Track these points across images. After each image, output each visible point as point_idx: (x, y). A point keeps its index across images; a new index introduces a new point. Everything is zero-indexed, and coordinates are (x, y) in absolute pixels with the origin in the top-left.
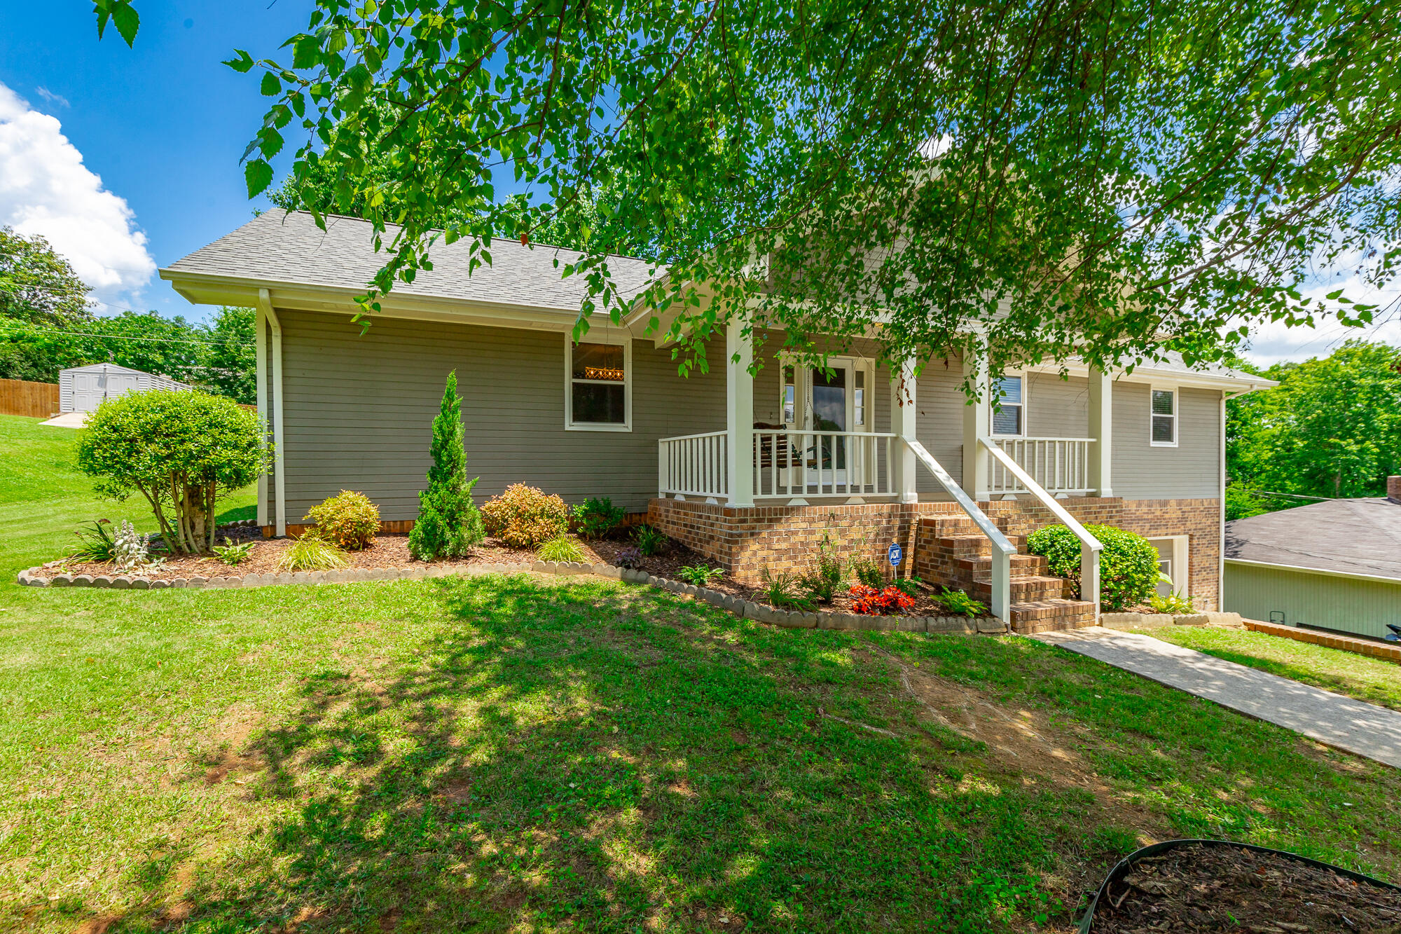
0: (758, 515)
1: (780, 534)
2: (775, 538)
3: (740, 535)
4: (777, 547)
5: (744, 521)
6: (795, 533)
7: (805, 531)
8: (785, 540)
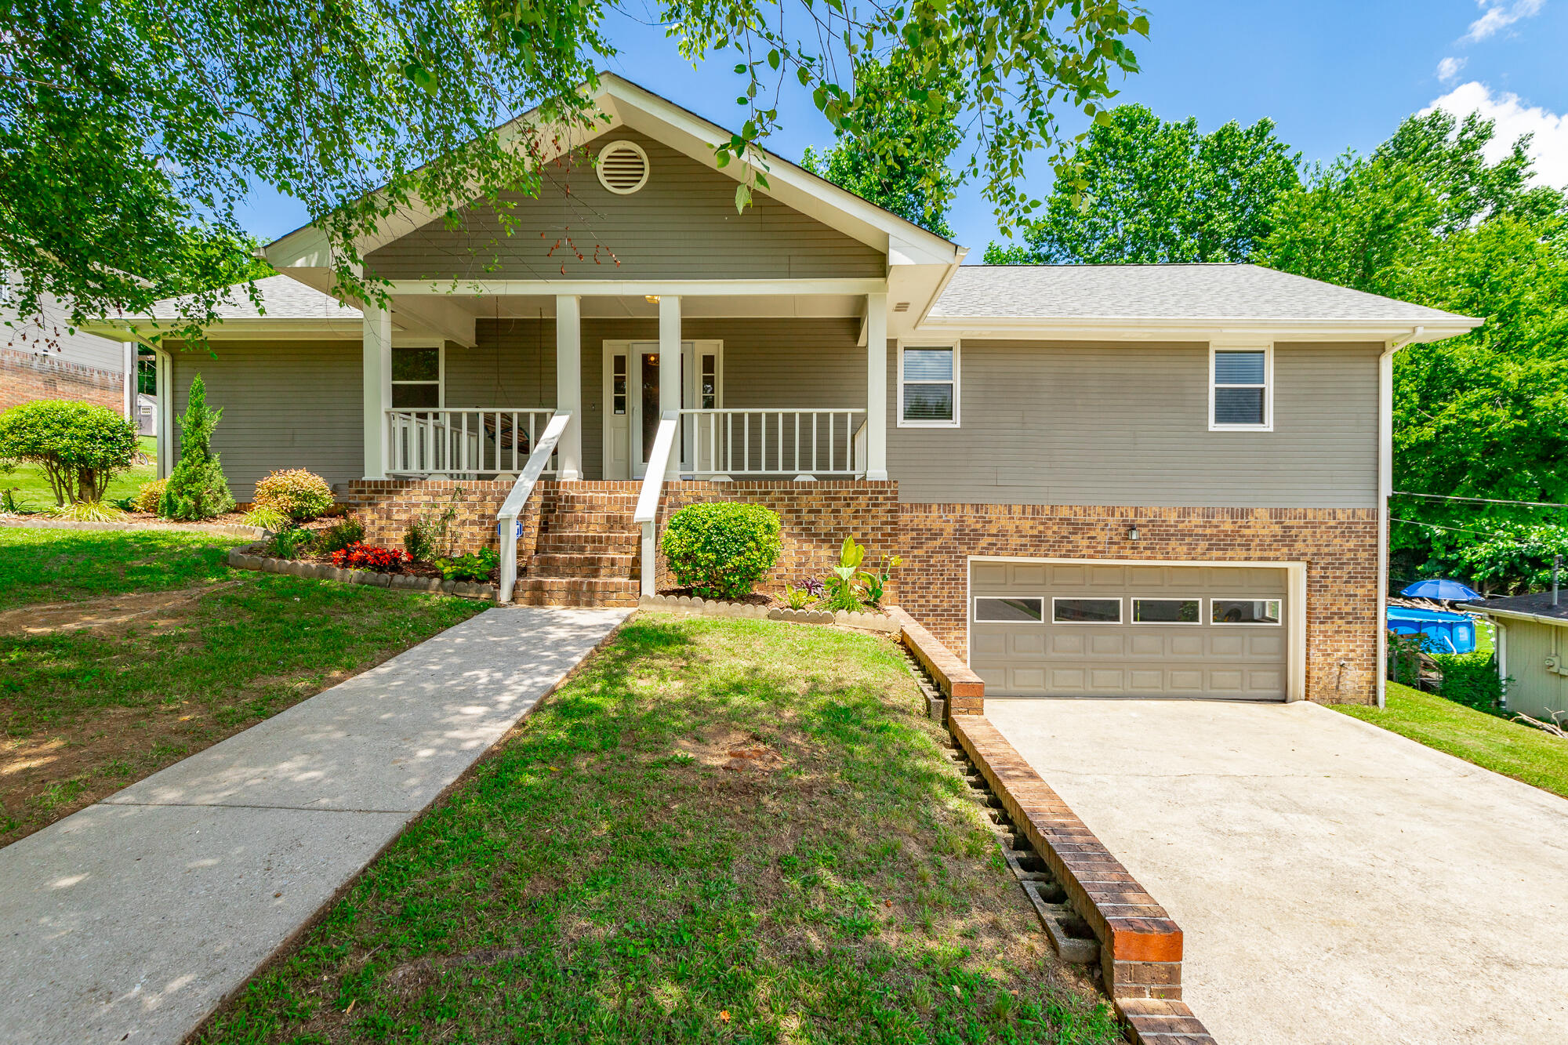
0: (376, 486)
1: (400, 505)
2: (395, 509)
3: (358, 505)
4: (396, 517)
5: (362, 492)
6: (417, 505)
7: (427, 504)
8: (405, 511)
